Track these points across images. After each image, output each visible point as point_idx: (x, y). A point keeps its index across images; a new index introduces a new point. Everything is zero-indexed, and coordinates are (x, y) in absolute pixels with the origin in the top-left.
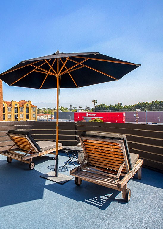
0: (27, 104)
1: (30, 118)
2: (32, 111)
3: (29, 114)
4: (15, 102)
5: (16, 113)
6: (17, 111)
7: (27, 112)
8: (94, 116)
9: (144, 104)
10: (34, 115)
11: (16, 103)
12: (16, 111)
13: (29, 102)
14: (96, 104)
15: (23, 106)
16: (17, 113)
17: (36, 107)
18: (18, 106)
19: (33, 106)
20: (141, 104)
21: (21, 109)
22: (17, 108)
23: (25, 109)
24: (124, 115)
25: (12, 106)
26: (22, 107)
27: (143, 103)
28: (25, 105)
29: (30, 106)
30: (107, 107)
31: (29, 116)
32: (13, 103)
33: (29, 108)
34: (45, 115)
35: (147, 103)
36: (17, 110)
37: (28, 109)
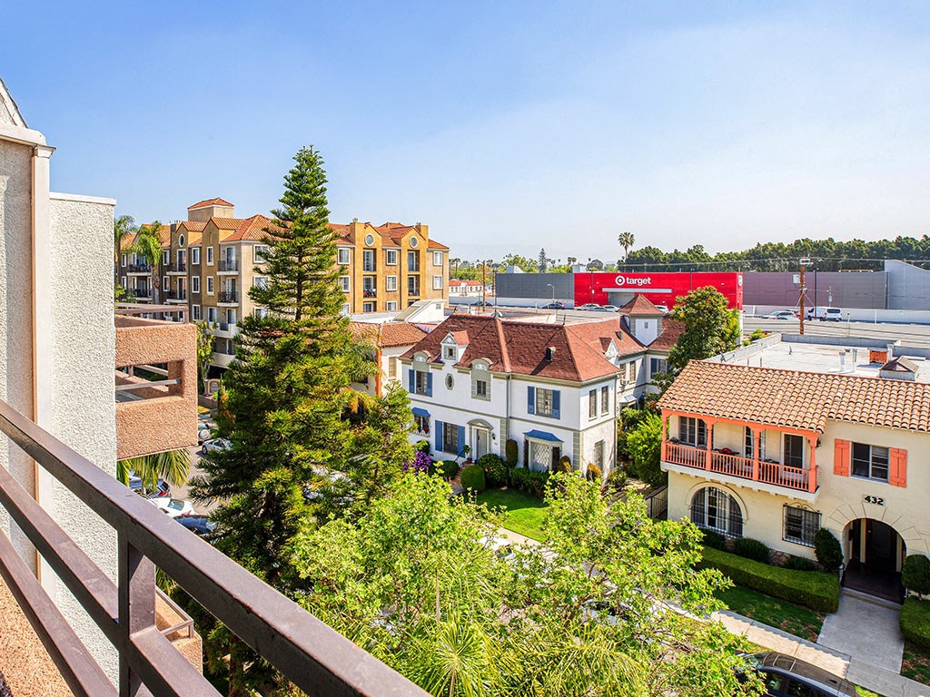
0: (413, 233)
1: (424, 292)
2: (429, 263)
3: (418, 276)
4: (367, 225)
5: (368, 273)
6: (372, 262)
7: (411, 269)
8: (644, 286)
9: (774, 248)
10: (438, 281)
11: (370, 231)
12: (370, 265)
13: (418, 228)
14: (630, 248)
15: (397, 242)
16: (375, 270)
17: (445, 249)
18: (378, 242)
19: (433, 246)
20: (764, 250)
21: (390, 257)
22: (375, 250)
23: (405, 256)
24: (740, 281)
25: (354, 243)
26: (393, 249)
27: (771, 244)
28: (406, 240)
29: (422, 245)
30: (665, 259)
31: (418, 285)
32: (357, 228)
33: (418, 252)
34: (463, 285)
35: (781, 246)
36: (375, 261)
37: (415, 255)
